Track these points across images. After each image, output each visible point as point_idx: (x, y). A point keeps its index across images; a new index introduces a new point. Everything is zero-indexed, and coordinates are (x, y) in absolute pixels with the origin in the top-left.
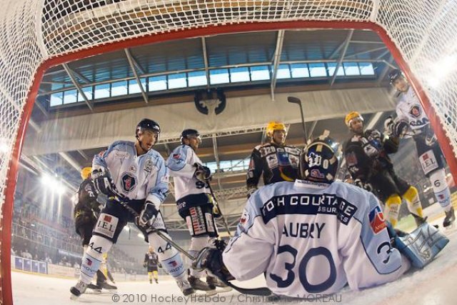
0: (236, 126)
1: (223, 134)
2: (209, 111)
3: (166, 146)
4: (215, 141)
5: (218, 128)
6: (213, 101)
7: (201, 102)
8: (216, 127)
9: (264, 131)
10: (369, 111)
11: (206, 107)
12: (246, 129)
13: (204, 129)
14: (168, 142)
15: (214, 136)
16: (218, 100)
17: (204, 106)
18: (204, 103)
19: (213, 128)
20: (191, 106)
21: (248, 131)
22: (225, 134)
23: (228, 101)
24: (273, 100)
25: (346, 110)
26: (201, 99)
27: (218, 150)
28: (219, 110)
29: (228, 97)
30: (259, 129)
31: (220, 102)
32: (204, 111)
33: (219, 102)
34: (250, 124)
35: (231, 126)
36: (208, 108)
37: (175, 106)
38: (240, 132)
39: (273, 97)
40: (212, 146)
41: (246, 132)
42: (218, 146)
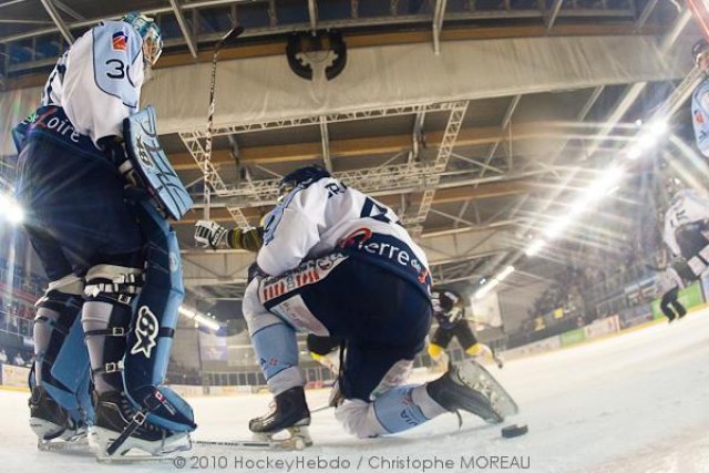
0: (365, 101)
1: (341, 117)
2: (314, 72)
3: (231, 140)
4: (324, 131)
5: (331, 106)
6: (321, 55)
7: (298, 56)
8: (327, 103)
9: (418, 112)
10: (621, 80)
11: (308, 66)
12: (385, 108)
13: (305, 108)
14: (235, 132)
15: (324, 121)
16: (332, 53)
17: (304, 64)
18: (305, 58)
19: (319, 106)
20: (280, 63)
21: (390, 111)
22: (344, 116)
23: (351, 54)
24: (437, 53)
25: (575, 75)
26: (300, 51)
27: (331, 147)
28: (333, 71)
29: (351, 47)
30: (410, 109)
31: (336, 57)
32: (305, 72)
33: (333, 56)
34: (392, 99)
35: (355, 103)
36: (313, 67)
37: (248, 63)
38: (374, 113)
39: (437, 48)
40: (321, 141)
41: (384, 115)
42: (330, 140)
